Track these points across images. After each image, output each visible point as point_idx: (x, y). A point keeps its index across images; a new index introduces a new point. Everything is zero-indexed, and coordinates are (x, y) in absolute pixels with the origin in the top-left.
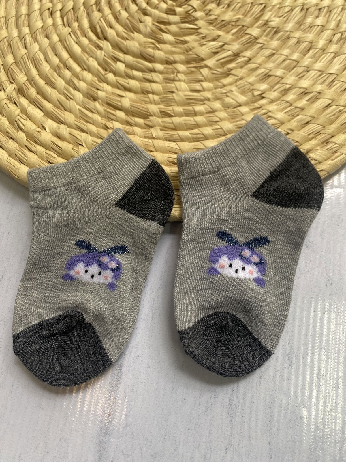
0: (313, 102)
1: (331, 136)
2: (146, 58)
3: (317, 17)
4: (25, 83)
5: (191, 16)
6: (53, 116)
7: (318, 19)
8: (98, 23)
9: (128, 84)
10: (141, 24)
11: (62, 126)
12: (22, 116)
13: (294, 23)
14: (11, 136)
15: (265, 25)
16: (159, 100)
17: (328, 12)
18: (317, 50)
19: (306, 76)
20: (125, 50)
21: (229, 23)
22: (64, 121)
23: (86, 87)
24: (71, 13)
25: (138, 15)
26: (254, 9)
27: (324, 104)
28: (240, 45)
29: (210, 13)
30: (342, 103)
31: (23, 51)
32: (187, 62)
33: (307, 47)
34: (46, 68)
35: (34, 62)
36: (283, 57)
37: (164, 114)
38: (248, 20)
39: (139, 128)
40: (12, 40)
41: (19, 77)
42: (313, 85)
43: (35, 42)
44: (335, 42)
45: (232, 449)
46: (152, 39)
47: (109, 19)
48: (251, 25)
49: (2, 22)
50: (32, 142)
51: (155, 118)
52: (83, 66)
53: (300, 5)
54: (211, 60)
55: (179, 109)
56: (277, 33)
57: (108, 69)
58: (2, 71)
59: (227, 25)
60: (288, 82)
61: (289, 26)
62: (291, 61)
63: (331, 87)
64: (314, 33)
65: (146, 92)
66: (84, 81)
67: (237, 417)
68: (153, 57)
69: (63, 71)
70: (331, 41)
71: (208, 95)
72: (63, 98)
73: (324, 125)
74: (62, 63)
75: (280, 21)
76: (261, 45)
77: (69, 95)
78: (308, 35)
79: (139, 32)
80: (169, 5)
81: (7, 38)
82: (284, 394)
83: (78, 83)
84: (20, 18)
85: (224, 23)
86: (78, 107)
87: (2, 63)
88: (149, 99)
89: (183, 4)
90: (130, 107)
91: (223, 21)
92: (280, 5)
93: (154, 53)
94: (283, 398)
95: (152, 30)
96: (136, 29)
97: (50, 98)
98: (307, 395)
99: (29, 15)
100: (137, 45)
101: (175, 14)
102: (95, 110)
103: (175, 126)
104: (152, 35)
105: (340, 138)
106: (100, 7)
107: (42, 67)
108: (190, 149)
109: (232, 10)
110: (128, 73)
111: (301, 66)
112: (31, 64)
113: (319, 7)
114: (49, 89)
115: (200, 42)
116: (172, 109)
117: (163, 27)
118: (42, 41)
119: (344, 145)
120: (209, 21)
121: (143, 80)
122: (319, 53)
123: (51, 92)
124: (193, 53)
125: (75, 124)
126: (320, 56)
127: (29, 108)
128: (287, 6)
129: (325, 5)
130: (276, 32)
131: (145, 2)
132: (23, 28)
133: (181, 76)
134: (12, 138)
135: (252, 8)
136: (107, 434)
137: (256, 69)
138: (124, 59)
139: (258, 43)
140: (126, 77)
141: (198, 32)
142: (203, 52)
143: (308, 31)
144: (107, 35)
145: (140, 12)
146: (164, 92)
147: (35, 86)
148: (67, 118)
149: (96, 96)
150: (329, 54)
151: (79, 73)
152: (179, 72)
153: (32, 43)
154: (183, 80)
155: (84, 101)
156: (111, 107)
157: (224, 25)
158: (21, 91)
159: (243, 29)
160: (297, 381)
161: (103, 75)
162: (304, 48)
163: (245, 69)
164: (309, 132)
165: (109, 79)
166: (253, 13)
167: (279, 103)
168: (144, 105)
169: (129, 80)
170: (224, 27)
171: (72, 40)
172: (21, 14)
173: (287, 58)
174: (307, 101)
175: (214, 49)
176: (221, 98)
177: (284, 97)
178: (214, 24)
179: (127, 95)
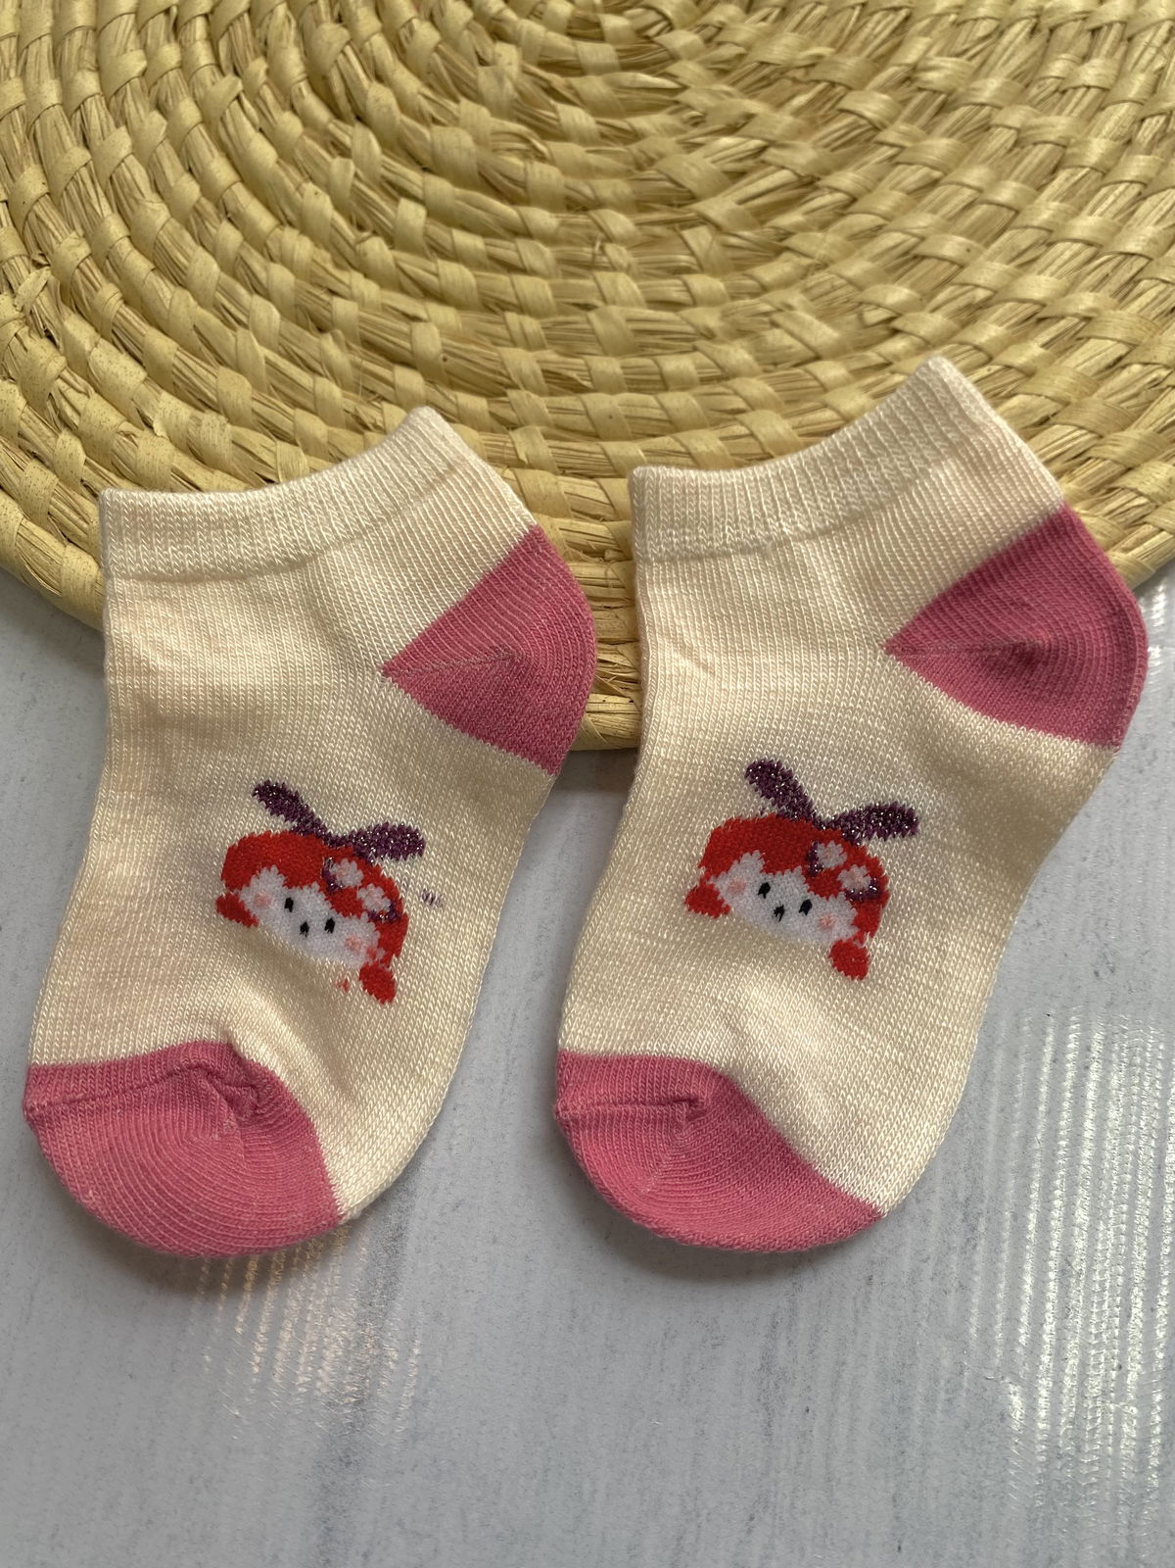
0: (1066, 350)
1: (1123, 468)
2: (499, 187)
3: (1085, 58)
4: (82, 265)
5: (654, 46)
6: (180, 384)
7: (1086, 65)
8: (336, 61)
9: (437, 275)
10: (482, 70)
11: (209, 417)
12: (71, 380)
13: (1008, 76)
14: (32, 450)
15: (908, 83)
16: (542, 333)
17: (1121, 40)
18: (1084, 171)
19: (1042, 260)
20: (425, 157)
21: (782, 73)
22: (215, 399)
23: (293, 285)
24: (243, 28)
25: (474, 37)
26: (870, 25)
27: (1103, 359)
28: (820, 150)
29: (719, 38)
30: (1163, 355)
31: (79, 155)
32: (638, 205)
33: (1048, 161)
34: (156, 213)
35: (116, 195)
36: (967, 194)
37: (558, 382)
38: (850, 64)
39: (473, 428)
40: (39, 117)
41: (63, 245)
42: (1067, 291)
43: (117, 126)
44: (1145, 145)
45: (767, 1518)
46: (520, 121)
47: (372, 52)
48: (859, 83)
49: (6, 54)
50: (105, 471)
51: (528, 396)
52: (284, 213)
53: (1027, 14)
54: (720, 196)
56: (949, 111)
57: (368, 221)
59: (776, 80)
60: (981, 282)
61: (990, 87)
62: (993, 208)
63: (1128, 299)
64: (1075, 114)
65: (497, 305)
66: (287, 262)
67: (788, 1412)
68: (524, 185)
69: (214, 227)
70: (1129, 142)
71: (710, 319)
72: (213, 320)
73: (1101, 431)
74: (209, 199)
75: (960, 69)
76: (891, 152)
77: (233, 310)
78: (1053, 119)
79: (477, 97)
80: (578, 7)
81: (23, 108)
82: (948, 1337)
83: (266, 269)
84: (67, 43)
85: (767, 71)
86: (263, 352)
87: (4, 197)
88: (508, 329)
89: (627, 4)
90: (442, 356)
91: (762, 63)
92: (958, 14)
93: (526, 172)
94: (944, 1349)
95: (520, 93)
96: (464, 87)
97: (167, 321)
98: (1023, 1340)
99: (97, 31)
100: (467, 140)
101: (601, 38)
102: (320, 363)
103: (592, 423)
104: (520, 109)
105: (1155, 476)
106: (342, 7)
107: (141, 211)
109: (795, 30)
110: (435, 237)
111: (1026, 227)
112: (104, 201)
113: (1092, 25)
114: (165, 289)
115: (682, 137)
116: (587, 365)
117: (557, 80)
118: (142, 121)
119: (1166, 500)
120: (715, 63)
121: (488, 262)
122: (1089, 182)
123: (171, 299)
124: (660, 172)
125: (253, 410)
126: (1091, 194)
127: (96, 352)
128: (984, 18)
129: (1114, 18)
130: (944, 108)
132: (79, 77)
133: (616, 253)
134: (35, 457)
135: (862, 22)
136: (348, 1464)
137: (875, 232)
138: (423, 189)
139: (882, 144)
140: (428, 252)
141: (677, 102)
142: (694, 171)
143: (1054, 105)
144: (364, 105)
145: (480, 27)
146: (558, 304)
147: (116, 277)
148: (225, 390)
149: (324, 316)
150: (1122, 187)
151: (268, 237)
152: (609, 238)
153: (108, 127)
154: (625, 265)
155: (284, 332)
156: (376, 356)
157: (767, 80)
158: (69, 295)
159: (831, 94)
160: (990, 1291)
161: (352, 242)
162: (1041, 163)
163: (835, 232)
164: (1049, 451)
165: (371, 256)
166: (866, 39)
167: (952, 349)
168: (487, 348)
169: (440, 262)
170: (769, 85)
171: (244, 119)
172: (72, 27)
173: (980, 196)
174: (1043, 346)
175: (731, 162)
176: (751, 332)
177: (966, 330)
178: (733, 74)
179: (432, 315)
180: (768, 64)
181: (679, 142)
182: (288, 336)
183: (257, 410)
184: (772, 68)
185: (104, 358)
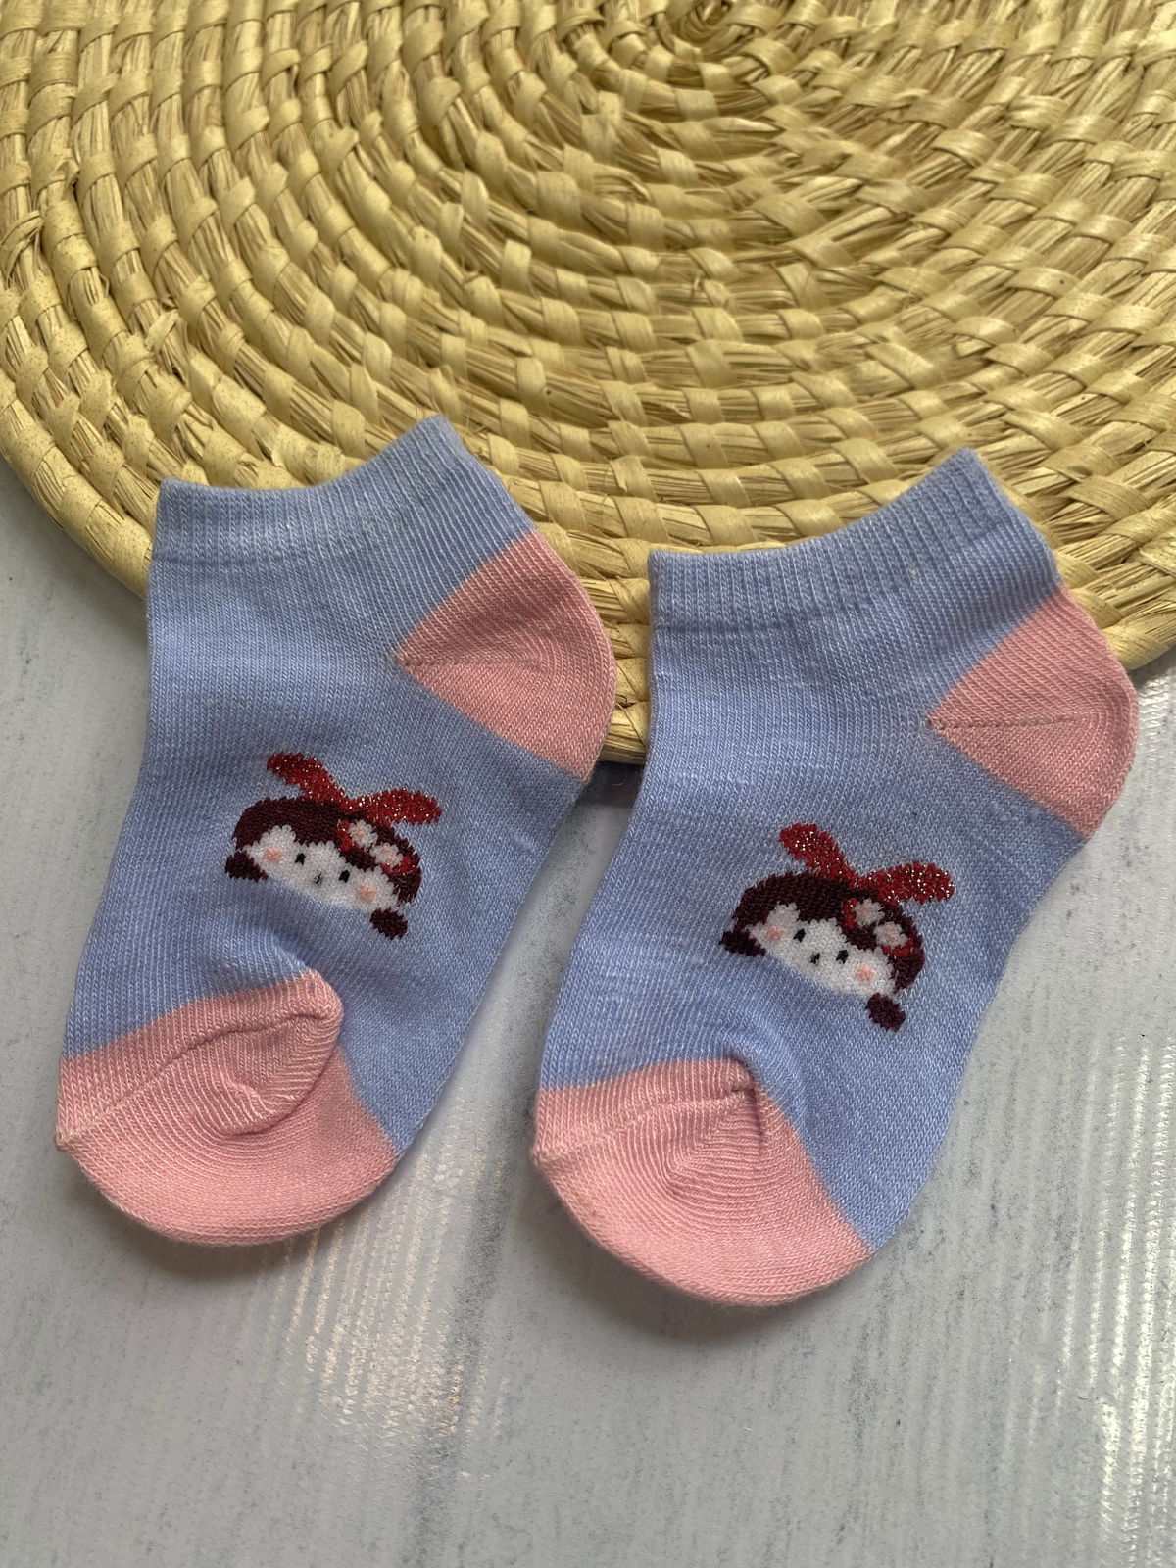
0: (1162, 377)
2: (602, 228)
4: (208, 307)
5: (752, 92)
6: (297, 417)
8: (447, 113)
9: (541, 312)
10: (585, 118)
11: (324, 448)
12: (196, 413)
13: (1103, 112)
14: (156, 476)
15: (1001, 121)
16: (642, 366)
19: (1135, 291)
20: (532, 201)
21: (877, 114)
22: (330, 431)
23: (404, 322)
24: (360, 83)
25: (578, 87)
26: (964, 67)
28: (915, 188)
29: (815, 83)
31: (206, 205)
32: (736, 243)
33: (1140, 196)
34: (277, 258)
35: (240, 241)
36: (1061, 228)
37: (657, 413)
38: (944, 105)
39: (575, 458)
40: (169, 170)
41: (190, 288)
42: (1162, 320)
43: (242, 177)
45: (858, 1529)
46: (622, 165)
47: (481, 103)
48: (953, 122)
49: (140, 112)
51: (628, 427)
52: (397, 257)
53: (1120, 53)
54: (815, 235)
55: (708, 397)
56: (1042, 148)
57: (476, 262)
58: (137, 270)
59: (871, 121)
60: (1075, 313)
61: (1083, 124)
62: (1087, 241)
64: (1169, 148)
65: (598, 340)
66: (398, 300)
67: (878, 1424)
68: (625, 225)
69: (331, 269)
71: (805, 351)
72: (329, 357)
74: (326, 243)
75: (1054, 107)
76: (985, 188)
77: (347, 346)
78: (1147, 153)
79: (581, 143)
80: (679, 57)
81: (155, 162)
82: (1041, 1355)
83: (379, 308)
84: (196, 100)
85: (862, 113)
86: (376, 386)
87: (136, 245)
88: (609, 363)
89: (726, 52)
90: (546, 389)
91: (858, 106)
92: (1051, 54)
93: (627, 214)
94: (1038, 1367)
95: (623, 139)
96: (569, 135)
97: (286, 358)
98: (1117, 1361)
99: (224, 89)
100: (571, 184)
101: (700, 85)
102: (430, 397)
103: (690, 452)
104: (623, 154)
106: (453, 62)
107: (262, 256)
108: (740, 527)
110: (539, 276)
111: (1121, 259)
112: (228, 247)
114: (284, 328)
115: (779, 177)
116: (685, 396)
117: (658, 126)
118: (264, 172)
120: (813, 106)
121: (590, 299)
123: (290, 338)
124: (757, 212)
125: (366, 442)
127: (219, 387)
128: (1077, 58)
130: (1037, 145)
131: (603, 46)
133: (715, 289)
135: (956, 64)
136: (445, 1456)
137: (969, 265)
138: (529, 231)
139: (976, 180)
140: (532, 290)
141: (774, 145)
142: (791, 211)
143: (1148, 140)
144: (474, 154)
145: (585, 78)
146: (657, 338)
147: (239, 319)
148: (339, 423)
149: (433, 352)
151: (381, 278)
152: (708, 275)
153: (234, 179)
154: (723, 301)
155: (396, 368)
156: (482, 390)
157: (862, 121)
158: (196, 335)
159: (926, 133)
160: (1084, 1313)
161: (460, 282)
162: (1135, 197)
163: (928, 266)
164: (1144, 478)
165: (478, 295)
166: (960, 80)
167: (1044, 380)
168: (591, 382)
169: (544, 300)
170: (865, 126)
171: (360, 168)
172: (200, 86)
173: (1073, 230)
174: (1137, 374)
175: (828, 200)
176: (847, 363)
177: (1061, 358)
178: (829, 117)
179: (537, 351)
180: (863, 106)
181: (776, 183)
182: (399, 371)
183: (370, 441)
184: (867, 110)
185: (227, 393)
